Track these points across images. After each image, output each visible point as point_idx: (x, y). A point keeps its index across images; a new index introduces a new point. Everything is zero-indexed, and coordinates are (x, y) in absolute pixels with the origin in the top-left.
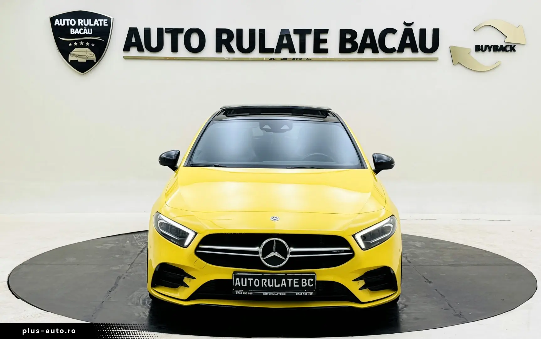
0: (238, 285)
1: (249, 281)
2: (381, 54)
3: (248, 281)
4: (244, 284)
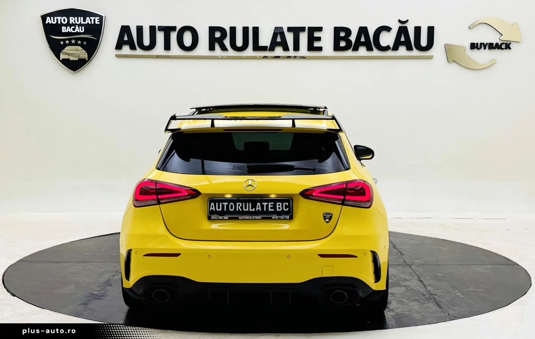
2: (376, 52)
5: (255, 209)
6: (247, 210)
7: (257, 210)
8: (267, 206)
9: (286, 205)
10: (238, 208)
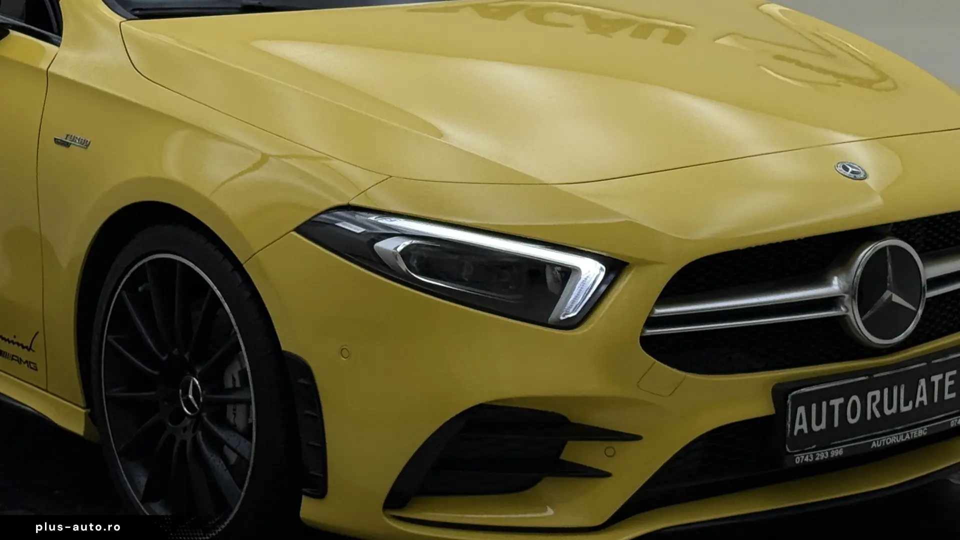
0: (801, 431)
1: (833, 406)
3: (831, 409)
4: (819, 422)
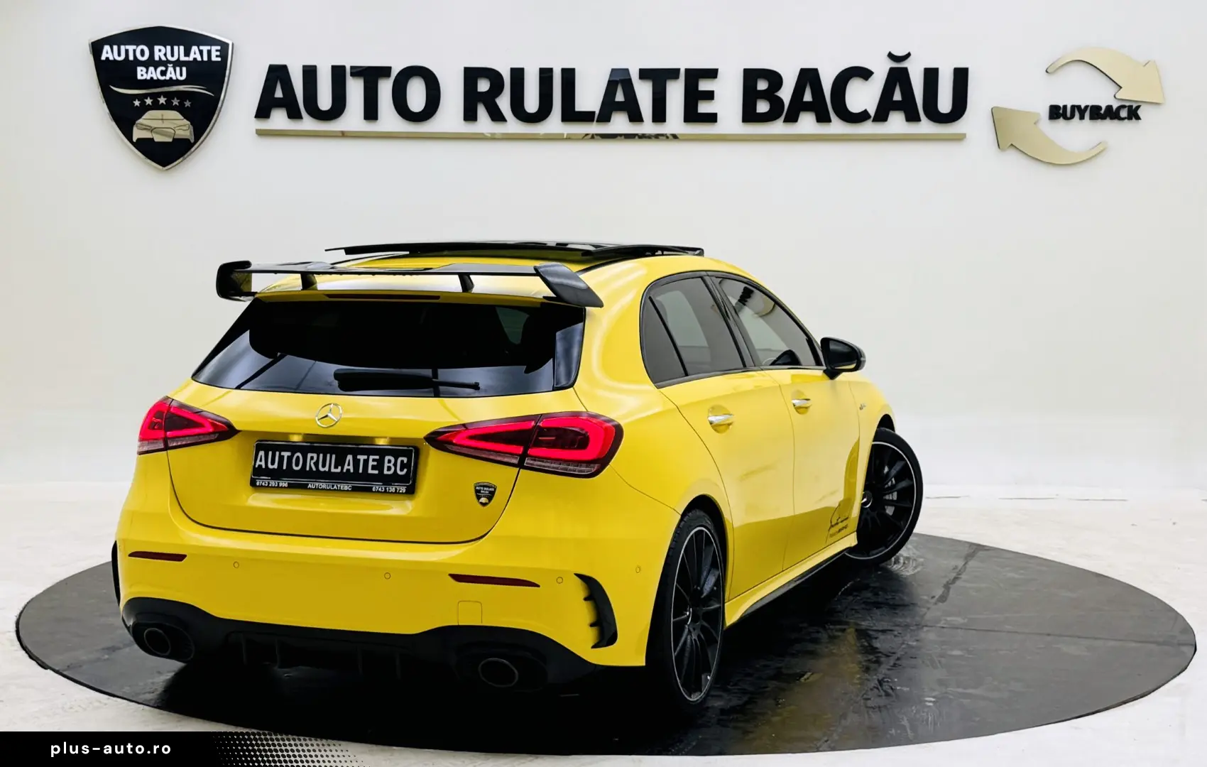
5: (342, 469)
6: (326, 469)
7: (345, 471)
8: (366, 462)
9: (402, 461)
10: (310, 464)
